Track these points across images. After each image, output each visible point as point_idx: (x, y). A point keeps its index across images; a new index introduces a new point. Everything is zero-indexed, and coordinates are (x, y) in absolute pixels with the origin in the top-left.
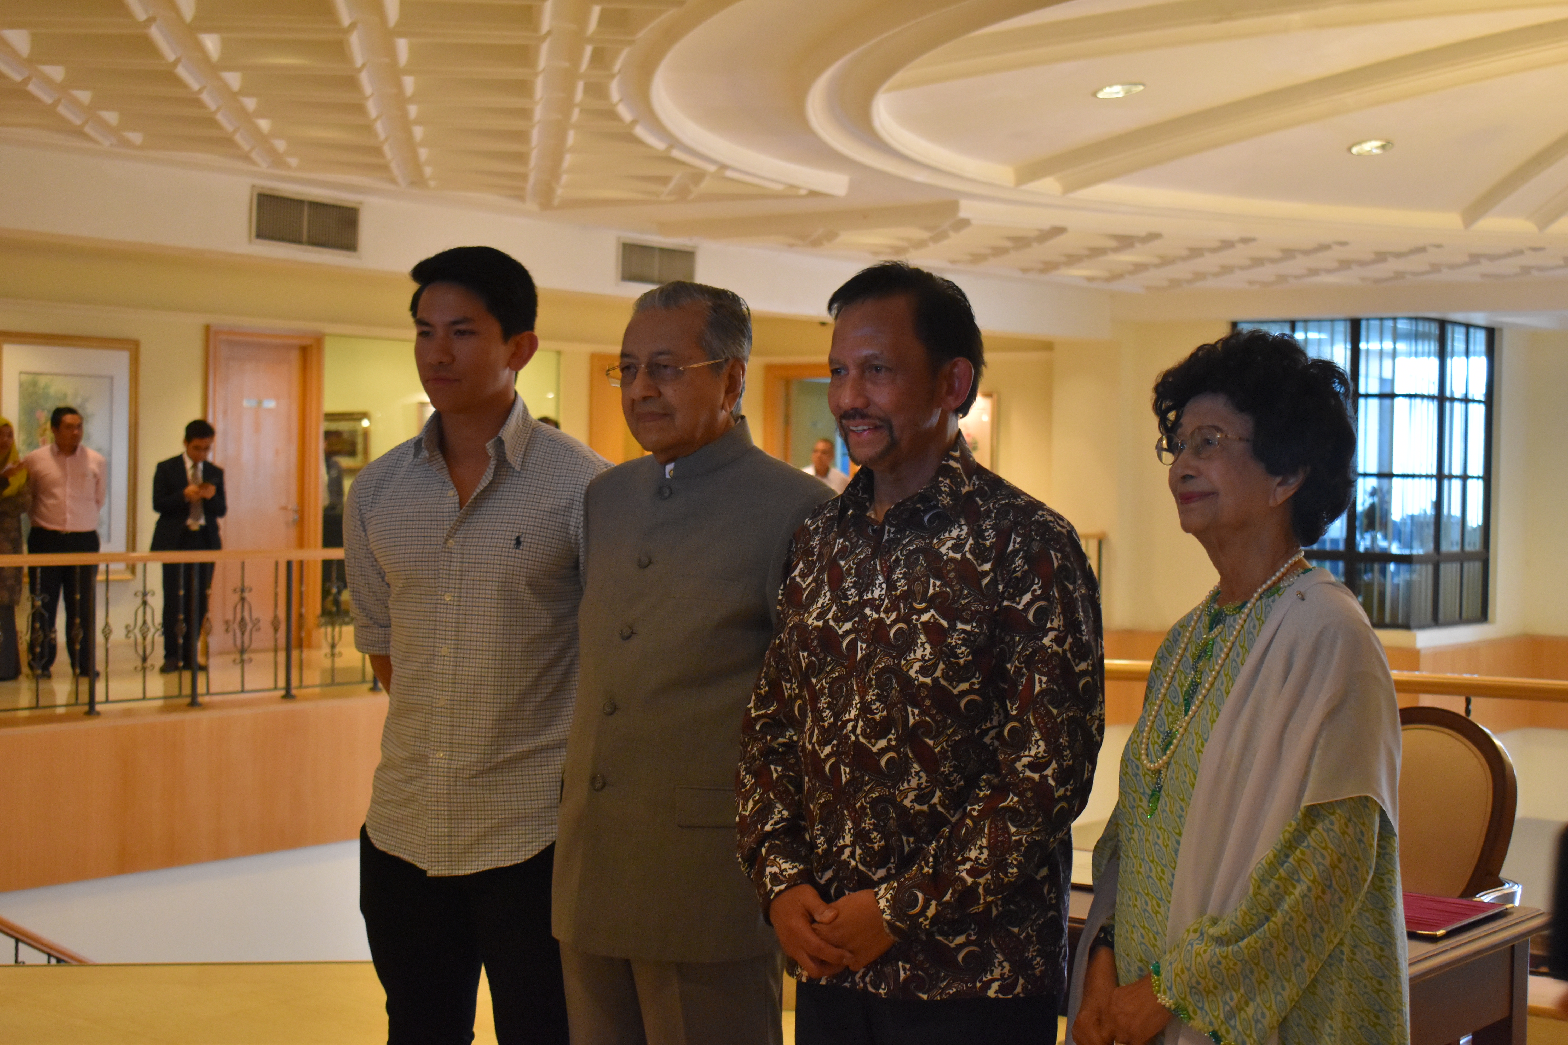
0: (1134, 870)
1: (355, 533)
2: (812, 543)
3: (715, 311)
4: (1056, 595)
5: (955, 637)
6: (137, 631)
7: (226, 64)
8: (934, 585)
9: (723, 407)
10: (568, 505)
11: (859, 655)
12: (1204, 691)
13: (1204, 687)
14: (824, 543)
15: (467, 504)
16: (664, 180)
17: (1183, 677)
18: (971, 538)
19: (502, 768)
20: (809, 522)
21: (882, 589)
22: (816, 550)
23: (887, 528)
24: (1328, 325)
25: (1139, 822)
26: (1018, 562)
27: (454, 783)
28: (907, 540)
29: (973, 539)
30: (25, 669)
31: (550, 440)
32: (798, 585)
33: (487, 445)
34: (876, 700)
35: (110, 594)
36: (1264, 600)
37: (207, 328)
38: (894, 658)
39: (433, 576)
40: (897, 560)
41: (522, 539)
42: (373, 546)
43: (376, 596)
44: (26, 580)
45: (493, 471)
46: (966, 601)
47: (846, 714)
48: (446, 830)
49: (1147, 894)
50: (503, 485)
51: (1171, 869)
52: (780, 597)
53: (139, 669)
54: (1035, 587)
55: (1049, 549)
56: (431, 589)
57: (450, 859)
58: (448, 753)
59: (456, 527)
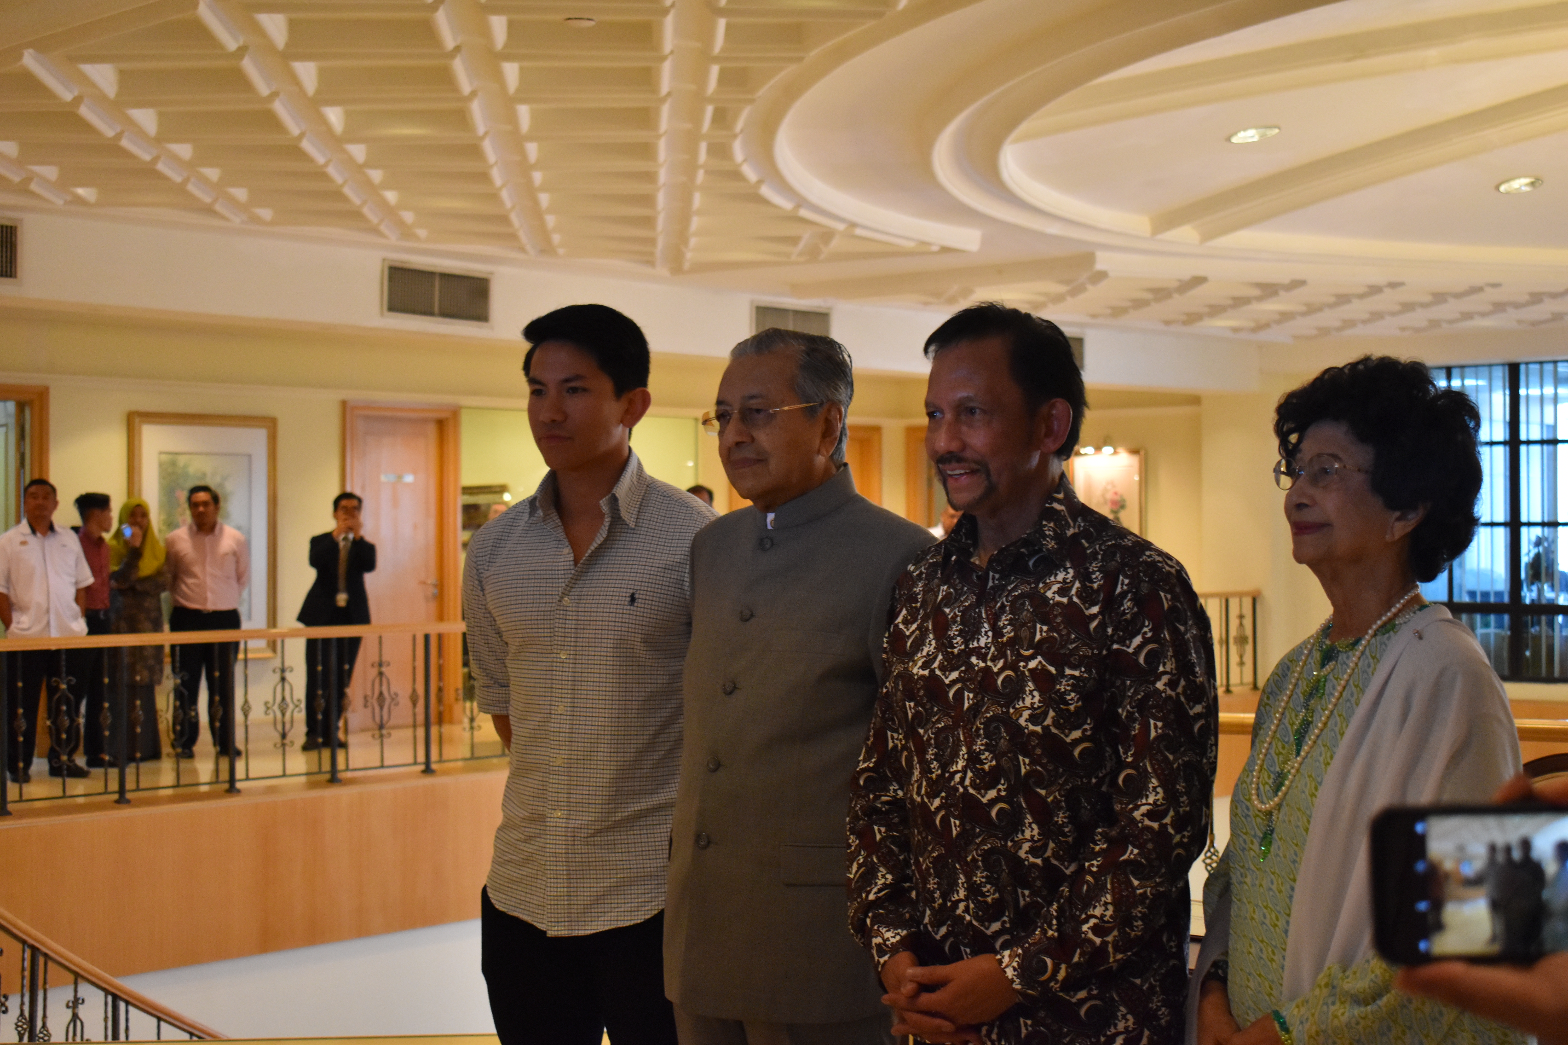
0: (1248, 916)
1: (474, 593)
2: (915, 589)
3: (808, 355)
4: (1167, 637)
5: (1064, 683)
6: (276, 708)
7: (350, 136)
8: (1041, 630)
9: (819, 452)
10: (682, 561)
11: (966, 705)
12: (1316, 731)
13: (1317, 727)
14: (927, 590)
15: (581, 562)
16: (794, 240)
17: (1293, 714)
18: (1077, 582)
19: (621, 827)
20: (912, 568)
21: (988, 637)
22: (919, 596)
23: (991, 574)
24: (1485, 370)
25: (1252, 867)
26: (1127, 604)
27: (573, 843)
28: (1012, 586)
29: (1080, 583)
30: (166, 748)
31: (665, 496)
32: (901, 632)
33: (601, 502)
34: (985, 750)
35: (249, 672)
36: (1378, 638)
37: (344, 404)
38: (1002, 706)
39: (549, 635)
40: (1003, 606)
41: (636, 596)
42: (491, 606)
43: (497, 657)
44: (168, 660)
45: (607, 528)
46: (1074, 646)
47: (953, 765)
48: (565, 889)
49: (1262, 941)
50: (617, 542)
51: (1286, 917)
53: (279, 745)
54: (1146, 629)
55: (1158, 591)
56: (547, 647)
57: (570, 919)
58: (565, 812)
59: (570, 585)
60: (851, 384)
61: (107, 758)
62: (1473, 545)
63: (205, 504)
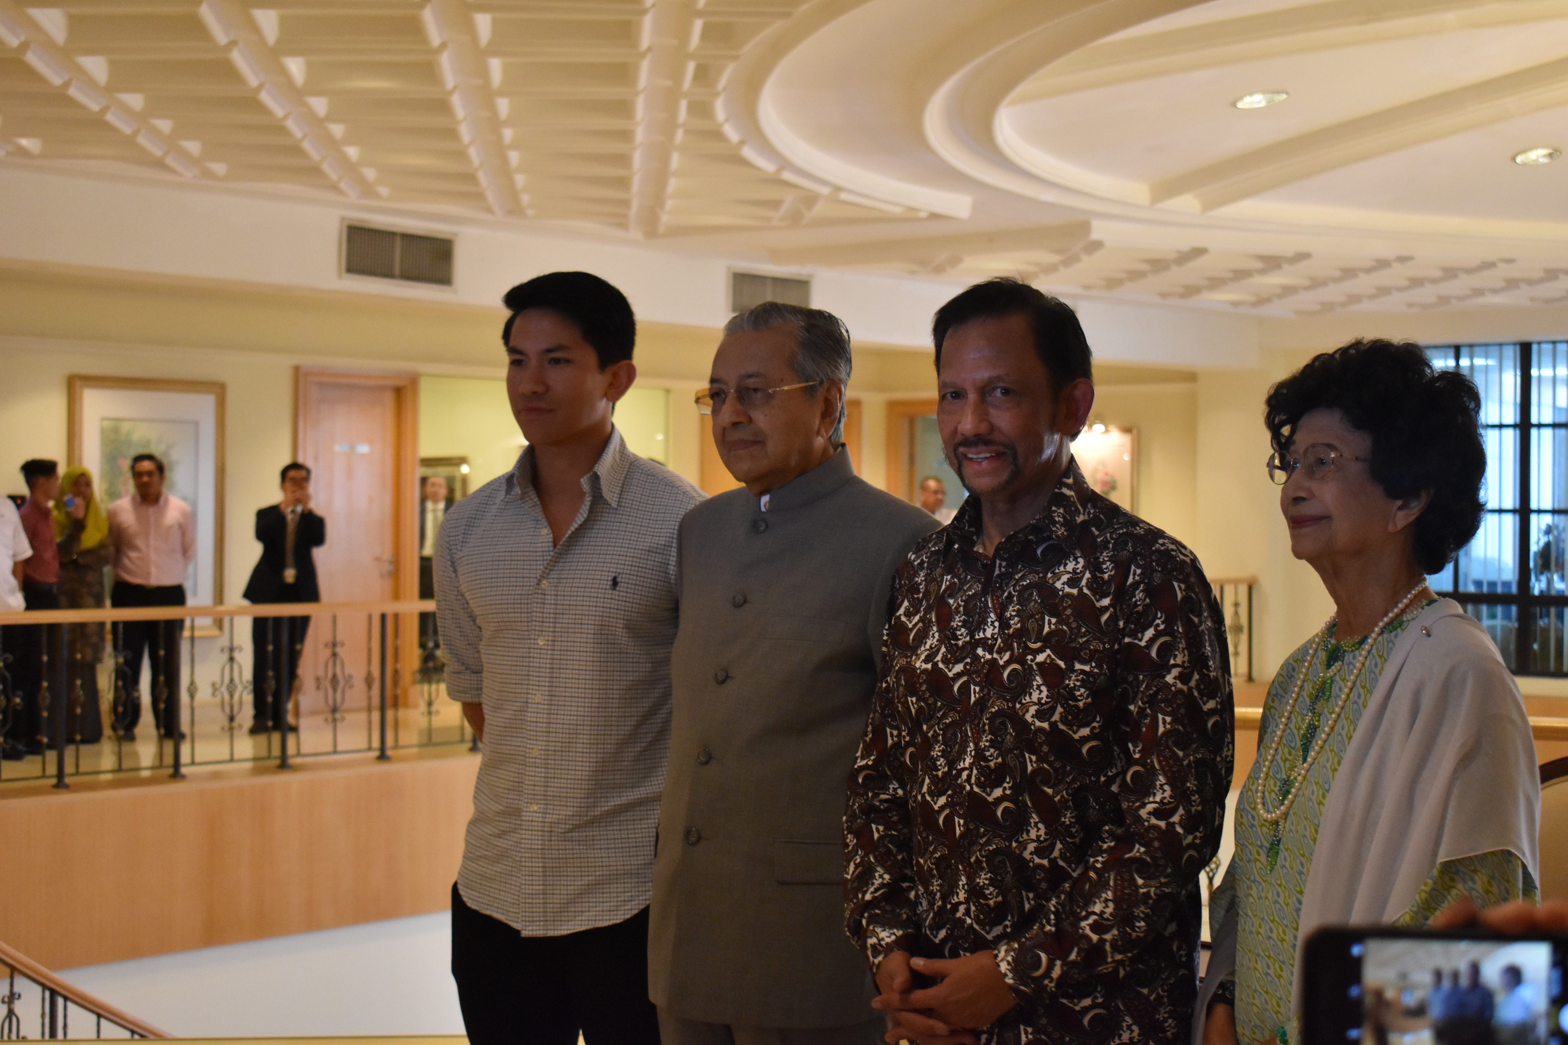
0: (1253, 930)
1: (446, 574)
2: (916, 579)
4: (1180, 630)
5: (1073, 678)
6: (224, 689)
7: (313, 88)
8: (1050, 623)
9: (818, 433)
10: (667, 544)
11: (972, 699)
12: (1323, 736)
13: (1324, 731)
14: (929, 579)
15: (561, 543)
16: (775, 204)
17: (1299, 719)
18: (1088, 572)
19: (600, 822)
20: (913, 557)
21: (995, 627)
22: (921, 587)
23: (998, 562)
24: (1495, 350)
25: (1258, 878)
26: (1139, 595)
27: (549, 839)
28: (1020, 575)
29: (1090, 573)
30: (107, 731)
31: (648, 475)
32: (904, 625)
33: (582, 480)
34: (990, 746)
35: (195, 650)
36: (1385, 636)
37: (297, 370)
38: (1007, 701)
39: (526, 620)
40: (1010, 596)
41: (619, 580)
42: (463, 588)
43: (468, 640)
44: (109, 637)
45: (588, 508)
46: (1084, 639)
47: (960, 762)
48: (541, 887)
49: (1269, 957)
50: (598, 523)
51: (1293, 931)
52: (885, 638)
53: (226, 729)
54: (1158, 621)
55: (1171, 580)
56: (524, 633)
57: (545, 919)
58: (542, 806)
59: (549, 567)
60: (849, 361)
61: (45, 740)
62: (1481, 532)
63: (149, 473)
